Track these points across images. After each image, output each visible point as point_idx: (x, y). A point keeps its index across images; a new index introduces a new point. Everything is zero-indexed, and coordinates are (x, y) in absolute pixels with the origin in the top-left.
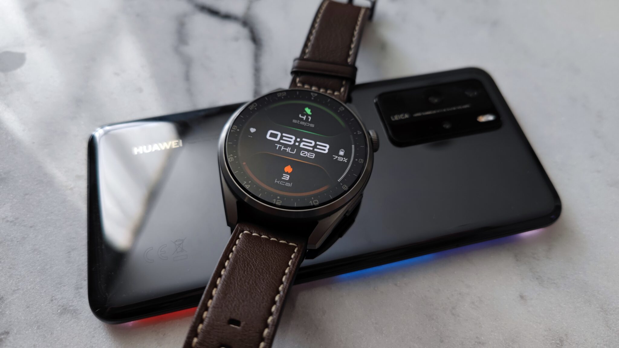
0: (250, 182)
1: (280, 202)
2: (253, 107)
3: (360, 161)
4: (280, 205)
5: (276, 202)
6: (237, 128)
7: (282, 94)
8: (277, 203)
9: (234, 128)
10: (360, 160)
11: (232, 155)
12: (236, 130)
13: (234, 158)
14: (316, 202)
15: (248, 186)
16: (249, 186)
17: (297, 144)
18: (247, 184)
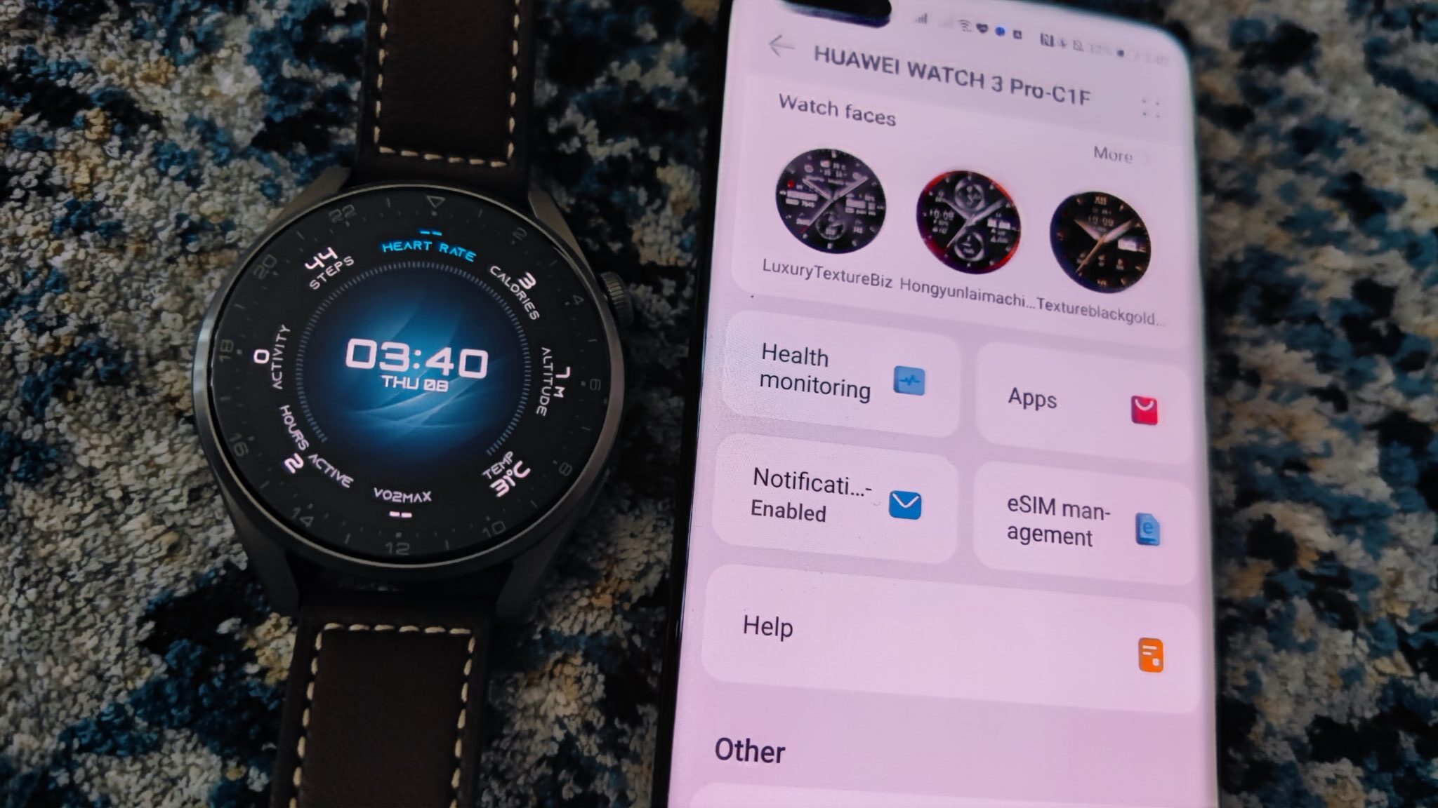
0: (311, 506)
1: (405, 547)
2: (266, 269)
3: (593, 386)
4: (407, 554)
5: (395, 548)
6: (236, 348)
7: (343, 214)
8: (398, 552)
9: (224, 347)
10: (594, 383)
11: (239, 436)
12: (233, 354)
13: (248, 443)
14: (498, 527)
15: (308, 521)
16: (312, 518)
17: (417, 366)
18: (305, 512)
